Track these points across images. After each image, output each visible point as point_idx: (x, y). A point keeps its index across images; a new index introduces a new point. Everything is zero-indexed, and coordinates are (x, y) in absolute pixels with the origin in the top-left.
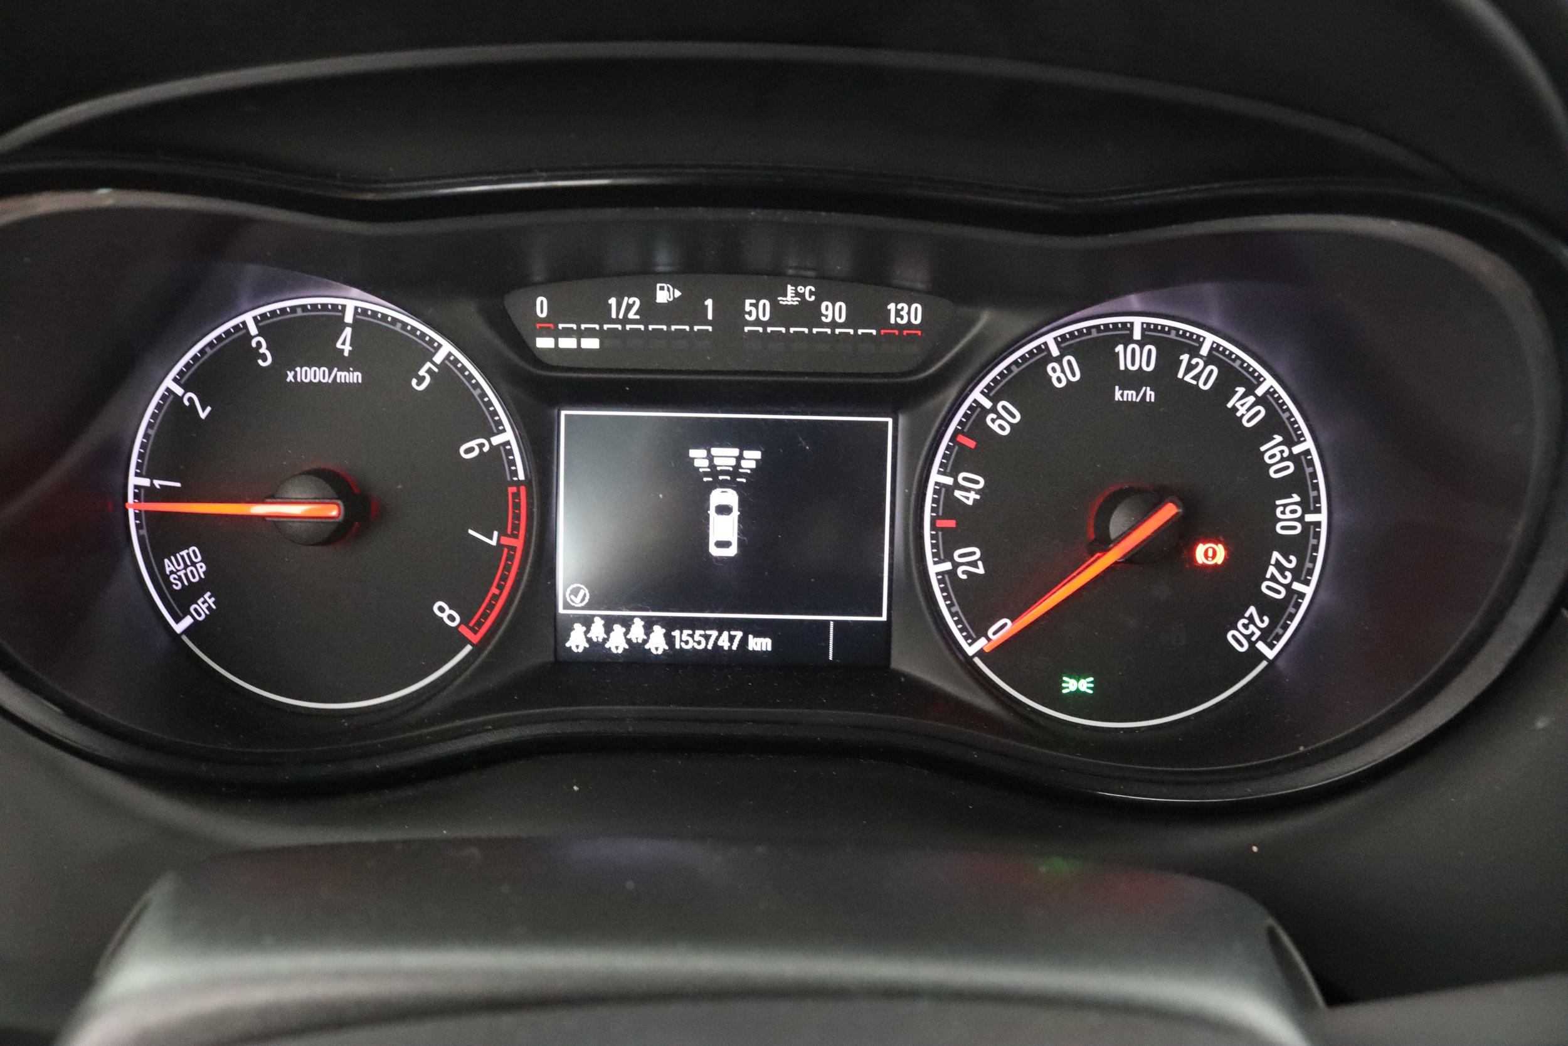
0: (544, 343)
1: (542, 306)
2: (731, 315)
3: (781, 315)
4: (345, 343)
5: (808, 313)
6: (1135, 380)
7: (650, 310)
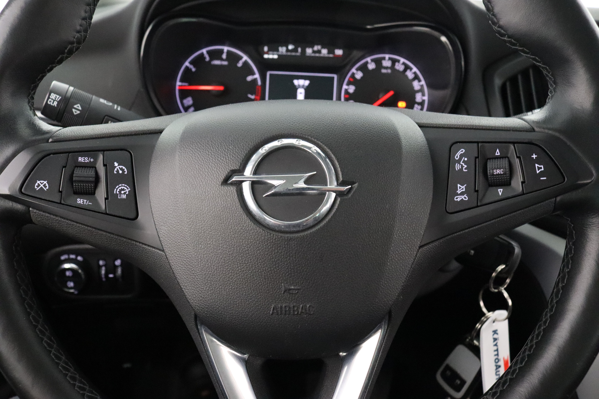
0: (266, 56)
1: (266, 49)
2: (304, 51)
3: (314, 52)
4: (224, 56)
5: (319, 52)
6: (386, 68)
7: (288, 50)
